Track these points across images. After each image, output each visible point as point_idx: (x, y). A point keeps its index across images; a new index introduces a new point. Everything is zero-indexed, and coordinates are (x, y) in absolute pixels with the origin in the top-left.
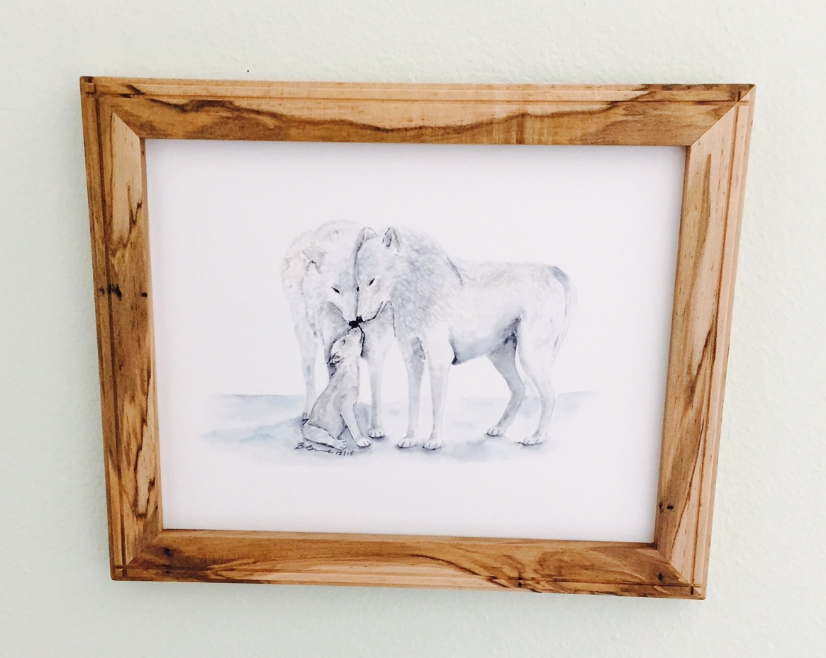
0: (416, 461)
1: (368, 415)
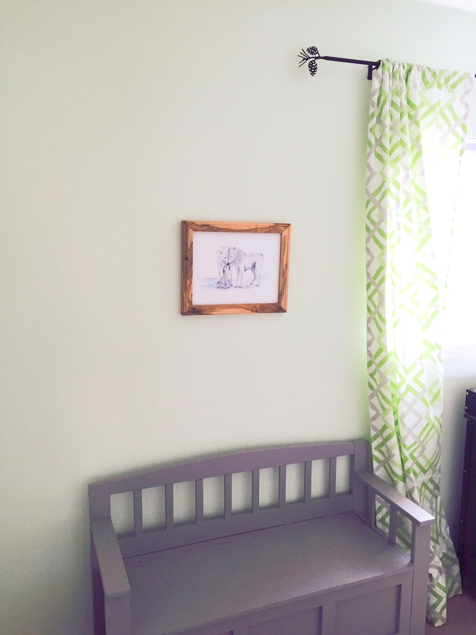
0: (238, 290)
1: (230, 281)
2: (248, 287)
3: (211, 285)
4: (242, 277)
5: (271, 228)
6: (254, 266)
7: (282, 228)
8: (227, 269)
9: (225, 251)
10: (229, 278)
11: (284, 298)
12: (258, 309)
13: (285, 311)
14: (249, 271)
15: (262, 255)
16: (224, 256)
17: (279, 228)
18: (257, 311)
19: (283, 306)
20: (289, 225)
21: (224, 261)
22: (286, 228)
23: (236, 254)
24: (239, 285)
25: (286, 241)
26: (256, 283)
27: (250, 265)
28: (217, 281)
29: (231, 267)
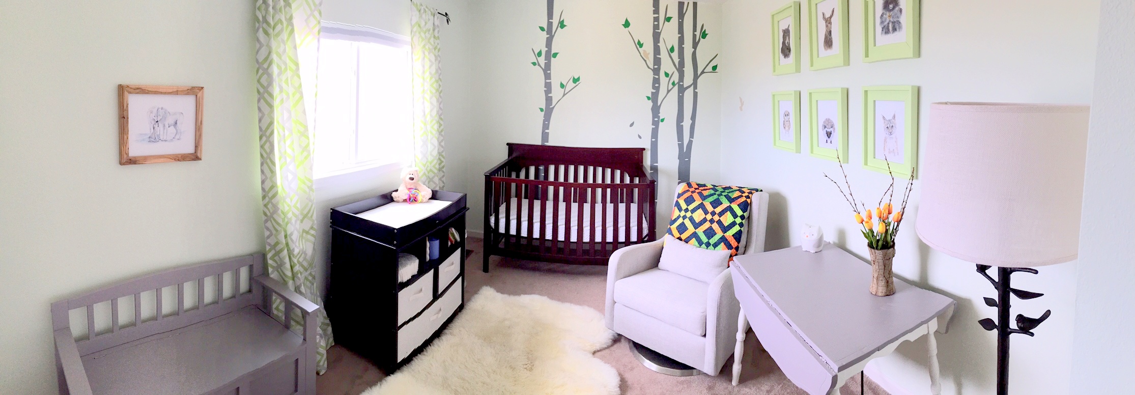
1: (158, 136)
2: (172, 140)
3: (144, 140)
4: (167, 133)
5: (189, 91)
6: (176, 123)
7: (198, 91)
8: (156, 126)
9: (155, 111)
10: (158, 133)
11: (199, 149)
12: (180, 159)
13: (200, 159)
14: (172, 129)
15: (182, 113)
16: (154, 115)
17: (194, 90)
18: (179, 160)
19: (199, 155)
20: (202, 88)
21: (154, 119)
22: (200, 91)
23: (164, 113)
24: (165, 139)
25: (201, 102)
26: (177, 137)
27: (173, 122)
28: (149, 136)
29: (160, 125)
